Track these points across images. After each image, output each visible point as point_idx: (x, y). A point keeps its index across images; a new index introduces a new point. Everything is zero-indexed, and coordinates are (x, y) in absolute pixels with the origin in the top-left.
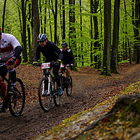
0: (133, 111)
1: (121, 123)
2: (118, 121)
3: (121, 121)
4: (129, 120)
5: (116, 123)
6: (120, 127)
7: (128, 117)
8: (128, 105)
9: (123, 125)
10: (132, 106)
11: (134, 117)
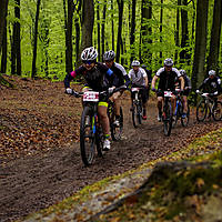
0: (172, 190)
1: (152, 208)
2: (149, 203)
3: (153, 204)
4: (165, 205)
5: (145, 207)
6: (150, 215)
7: (165, 199)
8: (167, 178)
9: (154, 212)
10: (172, 181)
11: (174, 200)
